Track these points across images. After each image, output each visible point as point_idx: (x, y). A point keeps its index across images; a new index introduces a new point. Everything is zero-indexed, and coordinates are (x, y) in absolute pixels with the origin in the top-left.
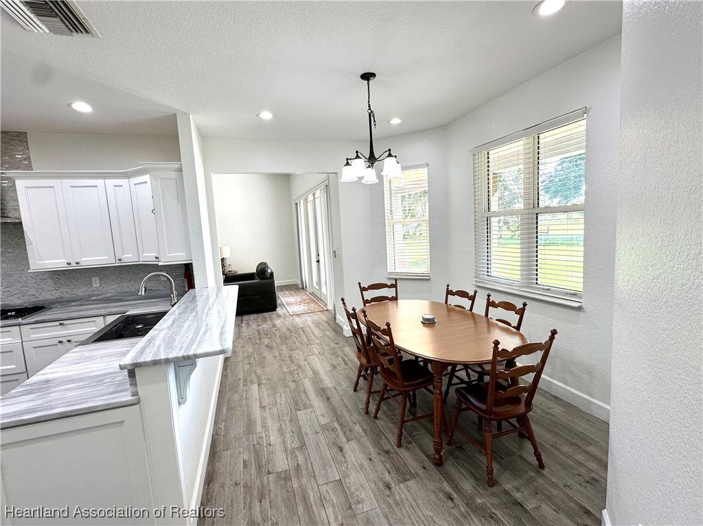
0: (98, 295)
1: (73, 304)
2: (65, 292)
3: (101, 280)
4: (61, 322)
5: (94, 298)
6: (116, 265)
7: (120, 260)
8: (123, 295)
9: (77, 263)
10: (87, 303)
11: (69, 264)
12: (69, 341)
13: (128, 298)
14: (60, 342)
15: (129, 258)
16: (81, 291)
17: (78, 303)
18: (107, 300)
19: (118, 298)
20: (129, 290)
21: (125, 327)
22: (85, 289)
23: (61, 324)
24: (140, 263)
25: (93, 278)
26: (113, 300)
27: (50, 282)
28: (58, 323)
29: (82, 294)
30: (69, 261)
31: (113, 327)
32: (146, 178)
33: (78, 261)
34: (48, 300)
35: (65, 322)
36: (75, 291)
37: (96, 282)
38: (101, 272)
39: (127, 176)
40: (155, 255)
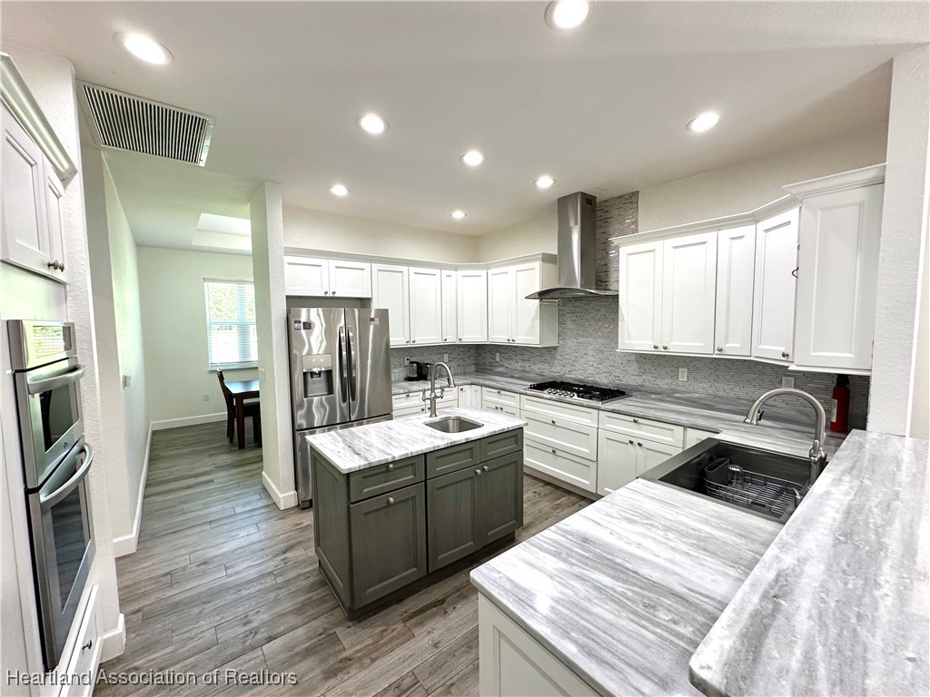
0: (683, 392)
1: (653, 396)
2: (648, 380)
3: (690, 373)
4: (636, 419)
5: (678, 395)
6: (714, 356)
7: (720, 350)
8: (715, 400)
9: (665, 348)
10: (668, 399)
11: (656, 347)
12: (640, 445)
13: (721, 406)
14: (631, 442)
15: (735, 348)
16: (664, 383)
17: (659, 396)
18: (693, 403)
19: (707, 402)
20: (724, 394)
21: (711, 459)
22: (669, 381)
23: (635, 421)
24: (751, 358)
25: (680, 369)
26: (701, 403)
27: (635, 366)
28: (632, 419)
29: (665, 387)
30: (657, 344)
31: (694, 459)
32: (792, 214)
33: (666, 345)
34: (630, 385)
35: (640, 420)
36: (658, 381)
37: (683, 375)
38: (693, 363)
39: (755, 219)
40: (783, 349)
